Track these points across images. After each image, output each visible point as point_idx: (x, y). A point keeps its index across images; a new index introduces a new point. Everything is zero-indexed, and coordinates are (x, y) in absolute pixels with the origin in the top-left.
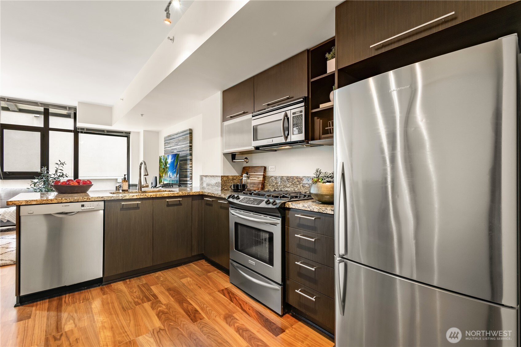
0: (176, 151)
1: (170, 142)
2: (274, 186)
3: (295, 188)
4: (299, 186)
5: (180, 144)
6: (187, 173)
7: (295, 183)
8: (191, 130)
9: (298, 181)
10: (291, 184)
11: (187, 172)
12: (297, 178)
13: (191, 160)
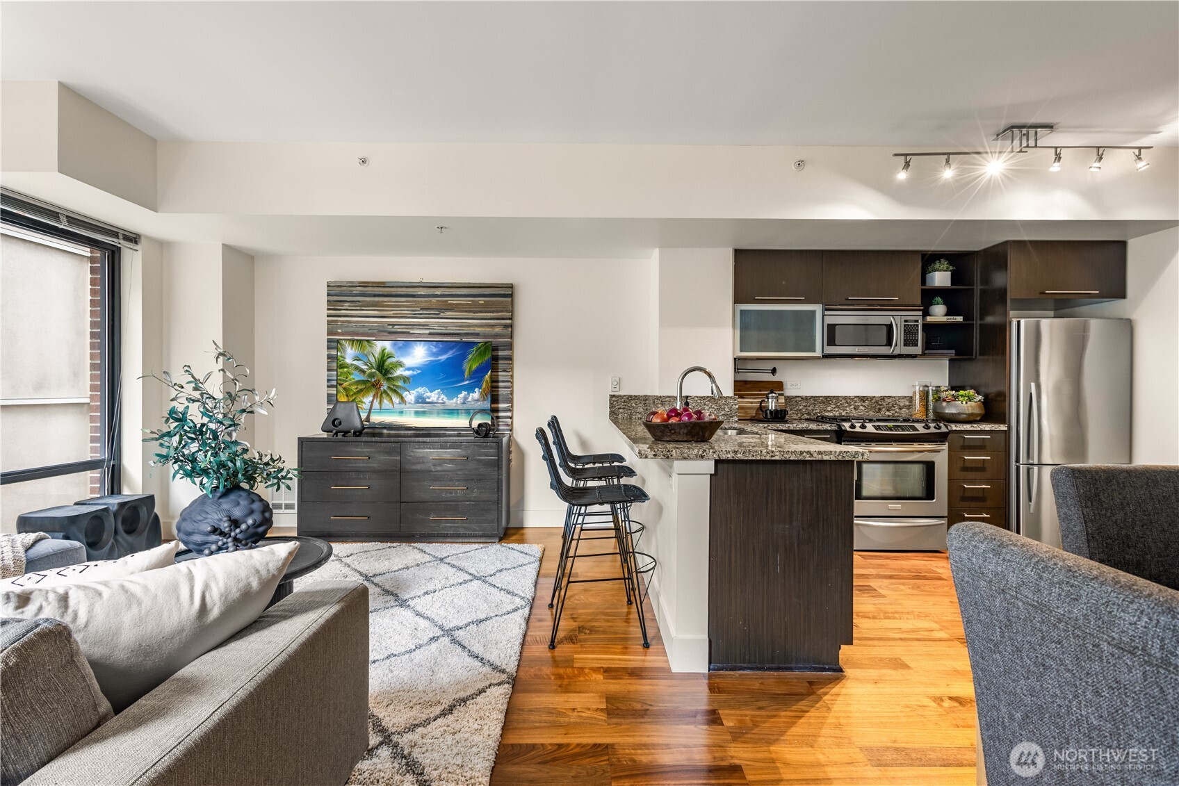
0: (427, 332)
1: (378, 302)
2: (800, 410)
3: (842, 411)
4: (847, 409)
5: (449, 314)
6: (498, 391)
7: (841, 404)
8: (511, 286)
9: (847, 402)
10: (833, 406)
11: (498, 387)
12: (845, 399)
13: (510, 358)
